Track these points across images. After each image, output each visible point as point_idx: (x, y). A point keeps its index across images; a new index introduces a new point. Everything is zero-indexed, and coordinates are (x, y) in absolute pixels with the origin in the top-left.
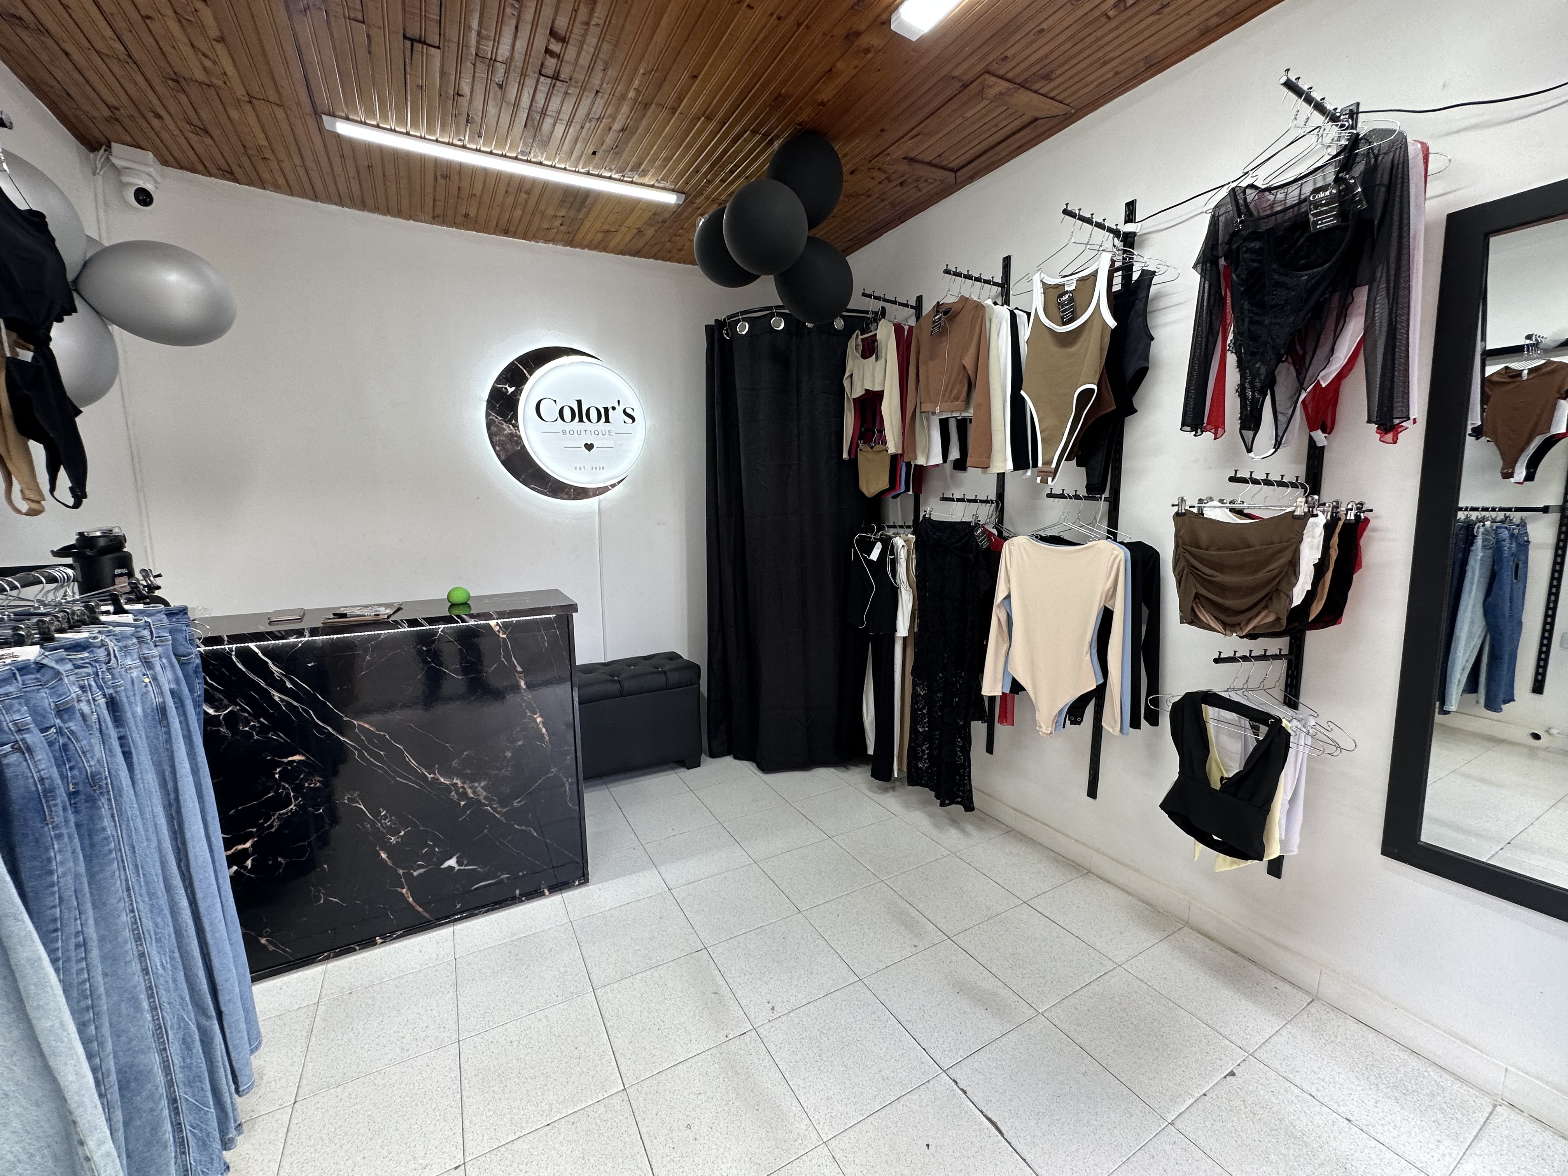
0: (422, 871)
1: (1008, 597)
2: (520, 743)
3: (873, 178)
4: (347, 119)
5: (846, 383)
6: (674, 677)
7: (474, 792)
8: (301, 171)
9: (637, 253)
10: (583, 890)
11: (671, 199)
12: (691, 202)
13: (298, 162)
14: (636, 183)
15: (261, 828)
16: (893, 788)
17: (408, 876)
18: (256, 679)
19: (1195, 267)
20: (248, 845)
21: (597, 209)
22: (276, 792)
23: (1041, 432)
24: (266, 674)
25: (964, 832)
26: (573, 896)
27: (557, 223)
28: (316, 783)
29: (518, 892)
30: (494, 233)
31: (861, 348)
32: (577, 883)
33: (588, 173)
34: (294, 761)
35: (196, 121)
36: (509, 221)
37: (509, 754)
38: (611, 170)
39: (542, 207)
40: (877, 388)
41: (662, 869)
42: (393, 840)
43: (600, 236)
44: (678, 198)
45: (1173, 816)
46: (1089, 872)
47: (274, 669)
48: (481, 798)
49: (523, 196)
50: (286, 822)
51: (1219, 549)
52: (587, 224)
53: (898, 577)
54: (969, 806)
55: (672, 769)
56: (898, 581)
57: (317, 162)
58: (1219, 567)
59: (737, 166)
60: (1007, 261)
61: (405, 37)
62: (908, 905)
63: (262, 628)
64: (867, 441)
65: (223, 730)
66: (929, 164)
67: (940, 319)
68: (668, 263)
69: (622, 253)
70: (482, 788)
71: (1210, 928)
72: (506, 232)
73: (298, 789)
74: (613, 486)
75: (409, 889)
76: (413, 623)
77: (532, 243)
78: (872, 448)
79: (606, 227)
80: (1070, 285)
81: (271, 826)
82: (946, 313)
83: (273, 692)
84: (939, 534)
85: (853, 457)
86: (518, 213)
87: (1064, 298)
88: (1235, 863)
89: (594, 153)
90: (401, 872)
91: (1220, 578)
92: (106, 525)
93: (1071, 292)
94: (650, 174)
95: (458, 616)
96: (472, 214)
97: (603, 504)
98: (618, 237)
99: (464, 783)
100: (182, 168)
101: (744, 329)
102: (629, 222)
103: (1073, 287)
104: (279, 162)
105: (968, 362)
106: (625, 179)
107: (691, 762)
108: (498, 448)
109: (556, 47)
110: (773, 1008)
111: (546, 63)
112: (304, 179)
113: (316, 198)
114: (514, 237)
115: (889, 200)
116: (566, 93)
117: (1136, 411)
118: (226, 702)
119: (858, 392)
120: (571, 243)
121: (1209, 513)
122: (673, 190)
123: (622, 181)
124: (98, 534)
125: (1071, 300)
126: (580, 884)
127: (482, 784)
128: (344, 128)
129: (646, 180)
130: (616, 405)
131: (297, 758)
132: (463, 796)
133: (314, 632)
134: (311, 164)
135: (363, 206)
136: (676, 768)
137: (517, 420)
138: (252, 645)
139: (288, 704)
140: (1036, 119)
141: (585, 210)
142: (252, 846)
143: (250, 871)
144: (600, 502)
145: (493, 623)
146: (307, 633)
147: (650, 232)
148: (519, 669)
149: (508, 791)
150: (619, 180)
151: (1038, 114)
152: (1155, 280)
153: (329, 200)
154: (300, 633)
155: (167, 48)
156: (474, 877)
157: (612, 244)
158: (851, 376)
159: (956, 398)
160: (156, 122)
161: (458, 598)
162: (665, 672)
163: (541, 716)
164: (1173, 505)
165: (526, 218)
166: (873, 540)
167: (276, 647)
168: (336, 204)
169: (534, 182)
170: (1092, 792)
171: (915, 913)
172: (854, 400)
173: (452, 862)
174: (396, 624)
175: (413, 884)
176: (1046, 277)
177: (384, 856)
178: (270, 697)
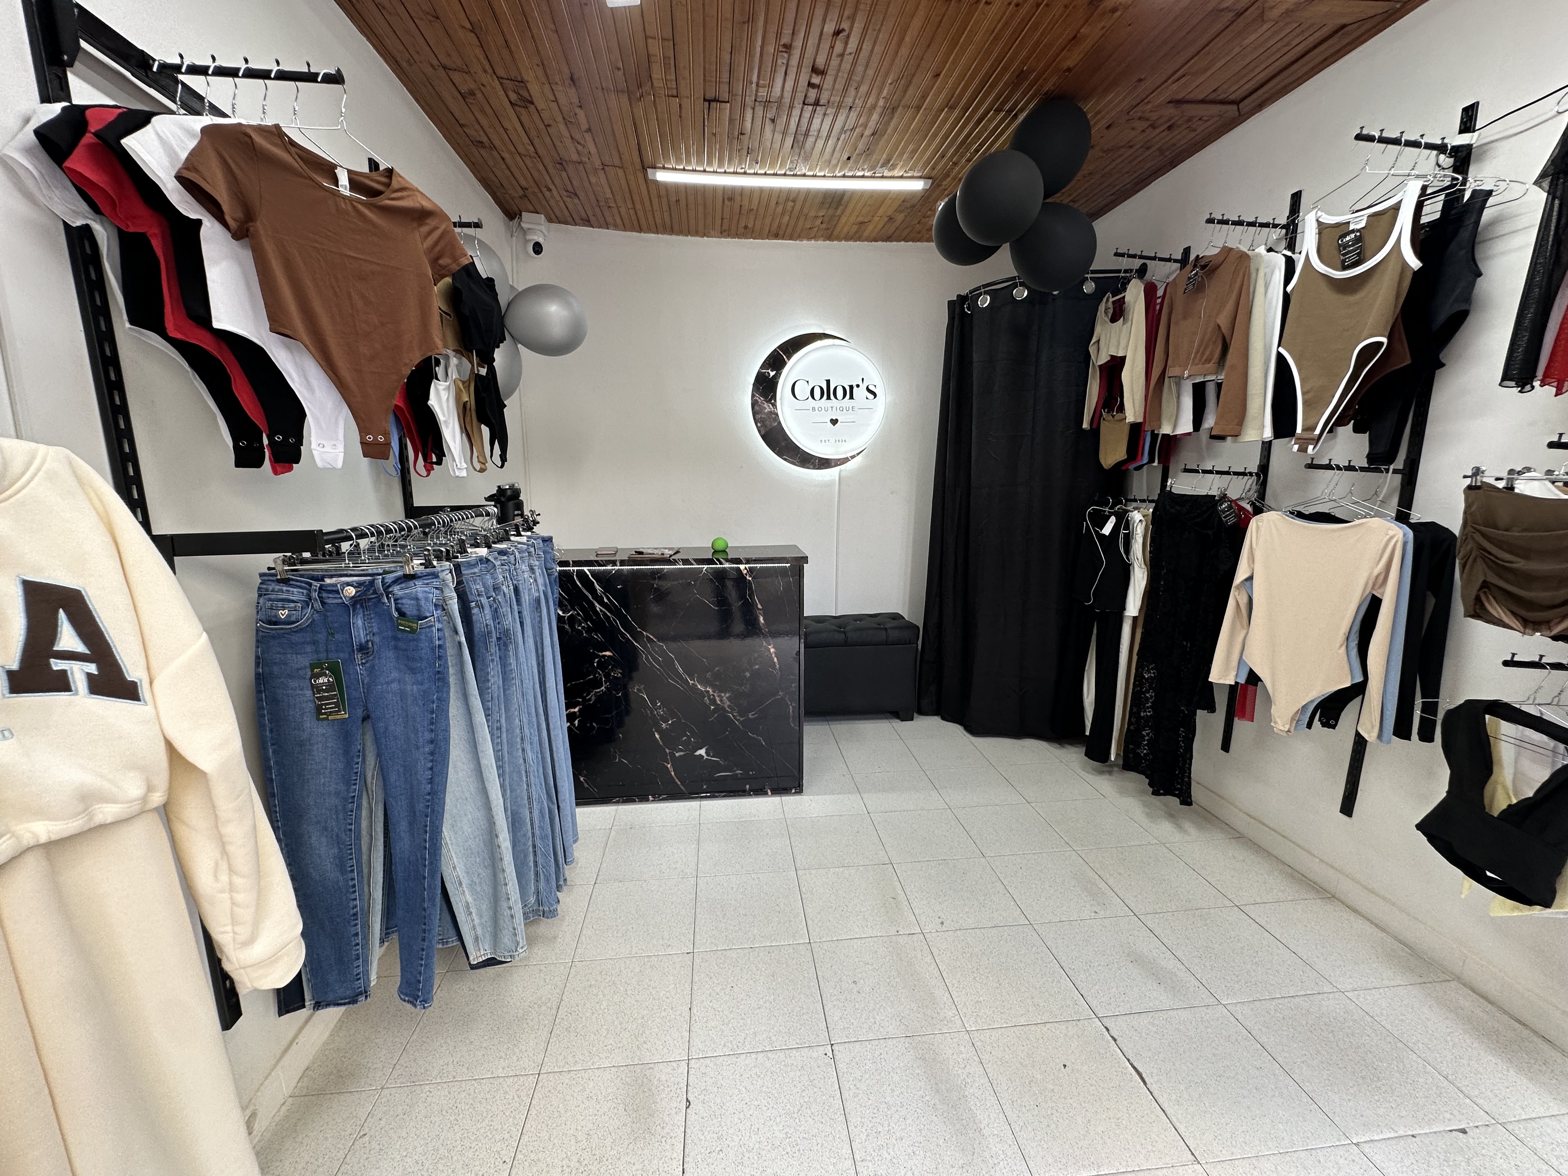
0: (682, 753)
1: (1250, 578)
2: (757, 667)
3: (1133, 129)
4: (664, 168)
5: (1092, 349)
6: (894, 635)
7: (721, 701)
8: (632, 212)
9: (889, 239)
10: (797, 798)
11: (918, 185)
12: (939, 185)
13: (630, 206)
14: (886, 177)
15: (584, 698)
16: (1110, 773)
17: (672, 755)
18: (587, 593)
19: (1537, 183)
20: (576, 710)
21: (851, 206)
22: (594, 676)
23: (1303, 394)
24: (593, 591)
25: (1180, 827)
26: (789, 800)
27: (818, 222)
28: (617, 674)
29: (748, 787)
30: (768, 238)
31: (1111, 311)
32: (793, 791)
33: (844, 176)
34: (605, 656)
35: (570, 188)
36: (779, 227)
37: (748, 674)
38: (863, 170)
39: (805, 211)
40: (1120, 354)
41: (865, 796)
42: (664, 725)
43: (855, 228)
44: (925, 184)
45: (1432, 840)
46: (1334, 897)
47: (597, 587)
48: (726, 706)
49: (790, 204)
50: (599, 698)
51: (1525, 530)
52: (843, 220)
53: (1132, 553)
54: (1186, 800)
55: (887, 718)
56: (1131, 556)
57: (643, 204)
58: (1525, 553)
59: (982, 145)
60: (1296, 198)
61: (705, 100)
62: (1097, 877)
63: (593, 558)
64: (1110, 410)
65: (567, 627)
66: (1203, 102)
67: (1196, 274)
68: (918, 243)
69: (875, 240)
70: (727, 698)
71: (1491, 988)
72: (776, 236)
73: (607, 676)
74: (853, 457)
75: (672, 765)
76: (686, 562)
77: (798, 242)
78: (1113, 416)
79: (861, 219)
80: (1357, 223)
81: (590, 699)
82: (1203, 267)
83: (596, 604)
84: (1177, 508)
85: (1094, 426)
86: (786, 218)
87: (1348, 238)
88: (1518, 908)
89: (849, 158)
90: (668, 751)
91: (1520, 564)
92: (511, 481)
93: (1358, 230)
94: (899, 167)
95: (718, 560)
96: (750, 225)
97: (843, 474)
98: (870, 227)
99: (714, 692)
100: (560, 222)
101: (985, 302)
102: (881, 212)
103: (1362, 224)
104: (618, 207)
105: (1223, 320)
106: (877, 175)
107: (904, 715)
108: (759, 425)
109: (816, 80)
110: (942, 923)
111: (809, 94)
112: (634, 217)
113: (640, 230)
114: (783, 238)
115: (1156, 147)
116: (825, 114)
117: (1443, 365)
118: (569, 607)
119: (1103, 359)
120: (830, 238)
121: (1522, 487)
122: (920, 177)
123: (874, 177)
124: (507, 487)
125: (1358, 240)
126: (796, 793)
127: (727, 695)
128: (662, 176)
129: (896, 173)
130: (860, 383)
131: (608, 653)
132: (713, 701)
133: (623, 563)
134: (639, 207)
135: (672, 231)
136: (890, 718)
137: (775, 401)
138: (586, 569)
139: (605, 614)
140: (1343, 27)
141: (841, 208)
142: (579, 711)
143: (576, 728)
144: (841, 471)
145: (742, 567)
146: (618, 564)
147: (900, 217)
148: (760, 606)
149: (745, 704)
150: (871, 177)
151: (1345, 21)
152: (1491, 201)
153: (649, 231)
154: (614, 563)
155: (558, 143)
156: (717, 767)
157: (866, 234)
158: (1098, 341)
159: (1208, 361)
160: (547, 194)
161: (720, 546)
162: (886, 629)
163: (774, 647)
164: (1465, 477)
165: (792, 222)
166: (1107, 513)
167: (599, 572)
168: (654, 233)
169: (799, 191)
170: (1347, 807)
171: (1102, 885)
172: (1099, 367)
173: (702, 752)
174: (675, 562)
175: (675, 761)
176: (1324, 215)
177: (657, 736)
178: (594, 607)
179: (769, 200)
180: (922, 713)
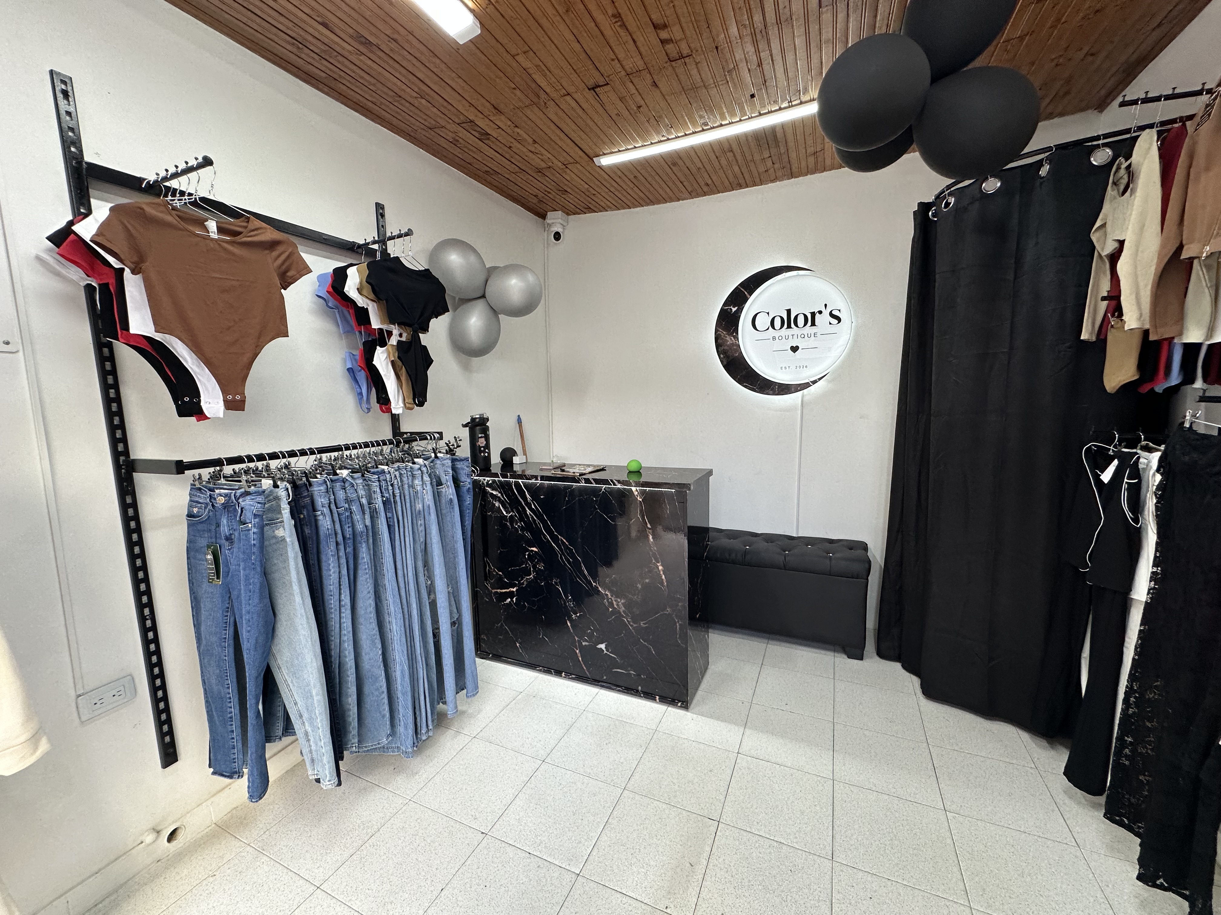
0: (587, 643)
2: (647, 581)
4: (604, 154)
5: (1094, 237)
6: (840, 566)
7: (617, 605)
10: (681, 712)
14: (805, 103)
15: (519, 583)
17: (580, 644)
18: (521, 500)
20: (514, 590)
21: (790, 139)
22: (526, 565)
24: (525, 498)
26: (673, 713)
27: (769, 163)
28: (542, 567)
29: (639, 688)
32: (679, 704)
33: (760, 115)
34: (533, 551)
36: (736, 177)
37: (639, 586)
38: (775, 102)
39: (748, 156)
40: (1125, 236)
41: (747, 732)
42: (574, 616)
43: (812, 159)
47: (528, 496)
48: (621, 611)
49: (730, 154)
50: (529, 584)
52: (793, 154)
53: (1145, 512)
55: (834, 651)
56: (1144, 517)
57: (612, 186)
61: (589, 89)
65: (508, 524)
70: (622, 604)
73: (534, 567)
74: (814, 382)
75: (580, 651)
76: (587, 481)
81: (523, 584)
83: (527, 509)
85: (1102, 337)
86: (736, 169)
89: (752, 97)
92: (480, 413)
95: (612, 481)
96: (710, 182)
97: (805, 398)
99: (612, 596)
101: (949, 204)
104: (599, 193)
106: (794, 103)
107: (851, 652)
108: (722, 356)
109: (664, 35)
111: (669, 52)
113: (629, 207)
116: (697, 64)
119: (1106, 249)
124: (477, 416)
126: (681, 707)
127: (622, 601)
128: (606, 161)
129: (812, 95)
130: (823, 309)
131: (534, 549)
132: (611, 604)
133: (543, 478)
134: (612, 189)
135: (652, 203)
136: (838, 652)
137: (737, 333)
138: (520, 481)
139: (532, 517)
141: (782, 144)
142: (517, 590)
143: (515, 604)
144: (803, 396)
145: (634, 489)
146: (539, 479)
148: (649, 526)
149: (638, 613)
150: (789, 107)
154: (536, 477)
156: (614, 663)
157: (828, 162)
158: (1104, 224)
161: (633, 467)
162: (831, 559)
163: (662, 565)
165: (745, 170)
166: (1111, 453)
167: (528, 484)
169: (728, 140)
172: (1107, 256)
173: (602, 646)
174: (578, 481)
175: (581, 648)
177: (569, 624)
178: (526, 511)
180: (879, 653)
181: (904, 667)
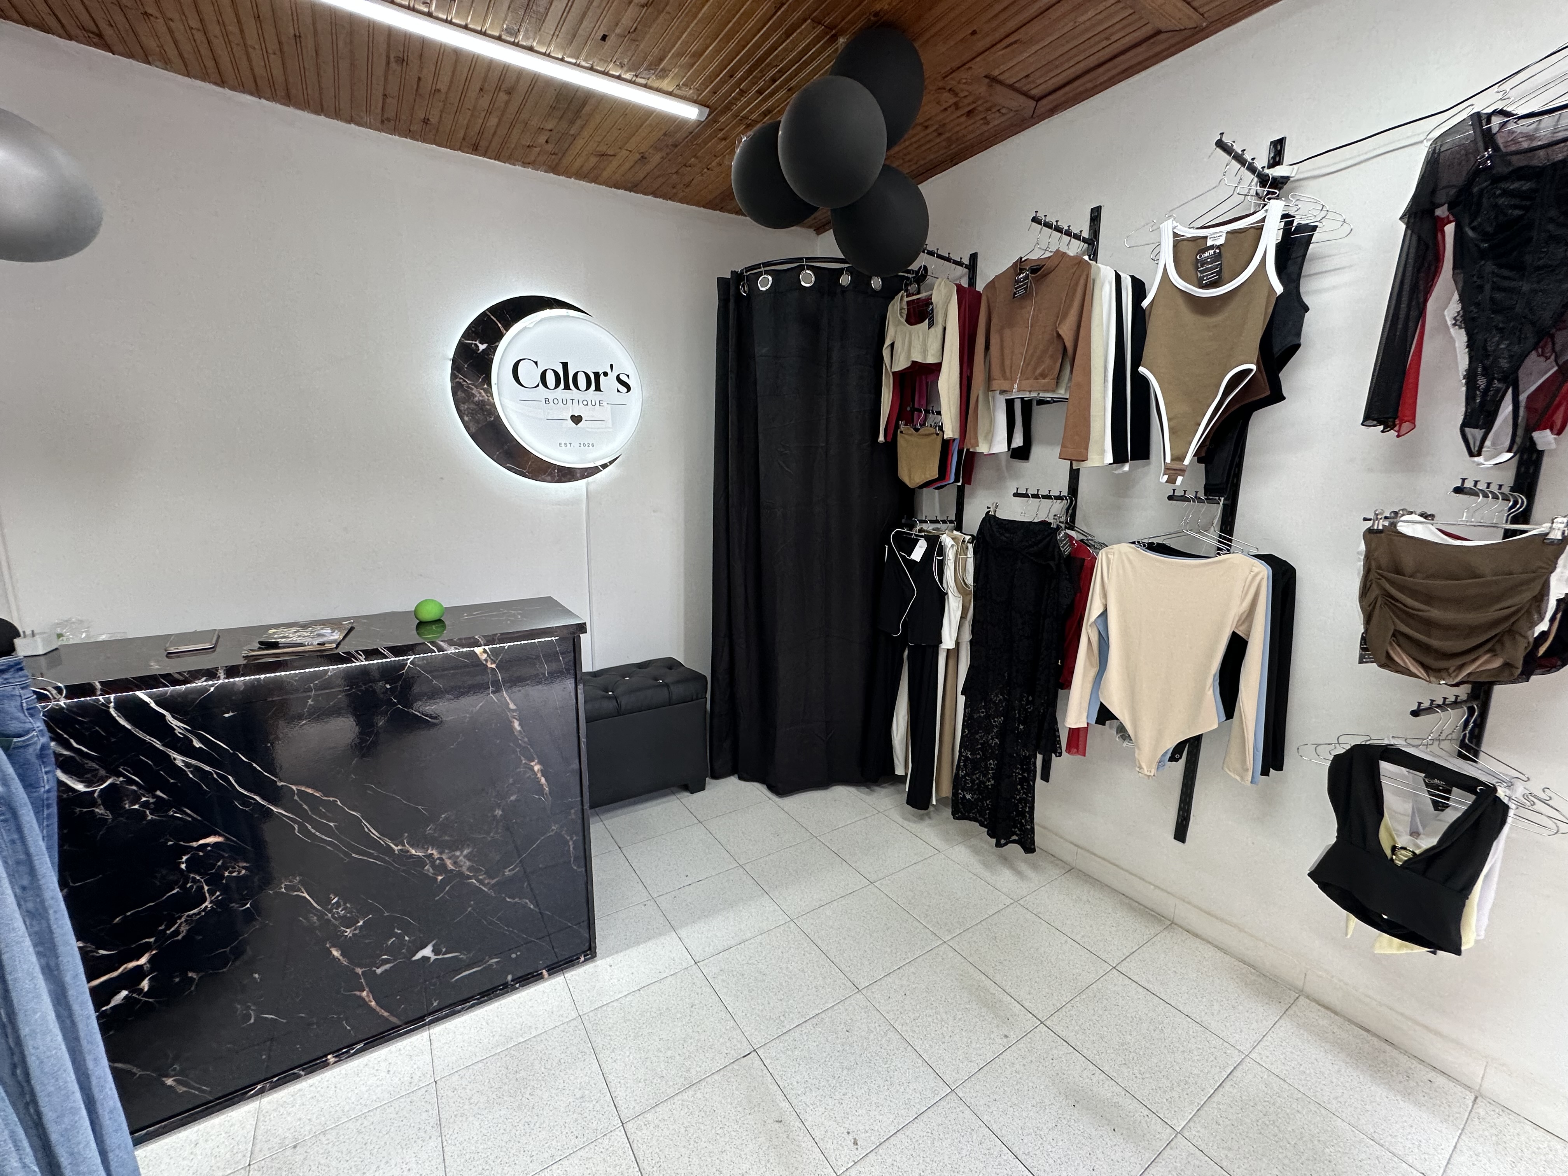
0: (387, 966)
1: (1104, 614)
2: (513, 798)
3: (938, 103)
5: (885, 353)
6: (678, 691)
7: (455, 863)
8: (199, 36)
9: (634, 187)
10: (589, 968)
11: (690, 112)
12: (715, 121)
13: (194, 23)
14: (651, 88)
15: (161, 937)
17: (370, 976)
18: (148, 738)
19: (1401, 218)
20: (143, 960)
21: (595, 121)
22: (183, 887)
23: (1169, 420)
24: (163, 731)
26: (579, 977)
27: (542, 139)
28: (240, 870)
29: (510, 978)
30: (460, 149)
31: (905, 312)
32: (582, 959)
33: (591, 69)
34: (207, 845)
36: (481, 133)
37: (498, 812)
38: (622, 66)
39: (524, 115)
40: (931, 360)
41: (683, 933)
42: (348, 932)
43: (593, 160)
44: (700, 113)
45: (1324, 887)
46: (1173, 923)
47: (174, 723)
48: (464, 869)
49: (503, 97)
50: (197, 926)
51: (1428, 577)
52: (580, 143)
53: (944, 581)
54: (1029, 847)
55: (673, 793)
56: (945, 585)
57: (221, 23)
58: (1428, 599)
59: (782, 72)
60: (1096, 214)
62: (983, 977)
63: (156, 668)
64: (910, 421)
65: (100, 810)
66: (1011, 87)
67: (1026, 277)
68: (669, 202)
69: (617, 186)
70: (465, 857)
71: (1333, 998)
72: (475, 149)
73: (215, 881)
74: (605, 466)
75: (371, 991)
76: (371, 653)
77: (507, 165)
78: (917, 430)
79: (603, 148)
80: (1215, 239)
81: (177, 932)
82: (1034, 271)
83: (174, 755)
84: (1007, 535)
85: (889, 440)
86: (493, 121)
87: (1207, 254)
88: (1406, 947)
89: (604, 38)
90: (359, 971)
91: (1435, 613)
93: (1218, 247)
94: (671, 75)
95: (431, 642)
96: (434, 120)
97: (591, 488)
98: (615, 163)
99: (441, 853)
100: (26, 23)
101: (765, 284)
102: (631, 145)
103: (1221, 241)
104: (168, 20)
105: (1065, 331)
106: (639, 80)
107: (695, 786)
108: (466, 419)
112: (205, 51)
113: (222, 82)
114: (484, 155)
117: (1284, 398)
118: (102, 772)
119: (901, 364)
120: (554, 169)
121: (1403, 528)
122: (695, 102)
123: (634, 83)
125: (1218, 257)
126: (586, 960)
127: (465, 852)
129: (665, 84)
130: (608, 370)
131: (211, 840)
132: (441, 868)
133: (232, 671)
134: (214, 29)
136: (678, 792)
137: (490, 384)
138: (141, 694)
139: (197, 770)
140: (1159, 32)
141: (579, 122)
142: (150, 961)
143: (147, 994)
144: (588, 484)
145: (478, 650)
146: (221, 674)
147: (657, 158)
148: (512, 706)
149: (498, 858)
150: (630, 82)
151: (1162, 25)
152: (1316, 237)
153: (240, 87)
154: (211, 674)
156: (456, 966)
157: (605, 174)
158: (892, 345)
159: (1043, 376)
161: (429, 613)
162: (667, 685)
163: (539, 763)
164: (1365, 519)
165: (502, 132)
166: (915, 537)
167: (174, 697)
168: (251, 94)
169: (520, 75)
170: (1181, 834)
171: (993, 989)
172: (894, 373)
173: (427, 952)
174: (348, 657)
175: (376, 984)
176: (1180, 227)
177: (336, 953)
178: (171, 762)
179: (468, 79)
180: (716, 776)
181: (740, 778)
